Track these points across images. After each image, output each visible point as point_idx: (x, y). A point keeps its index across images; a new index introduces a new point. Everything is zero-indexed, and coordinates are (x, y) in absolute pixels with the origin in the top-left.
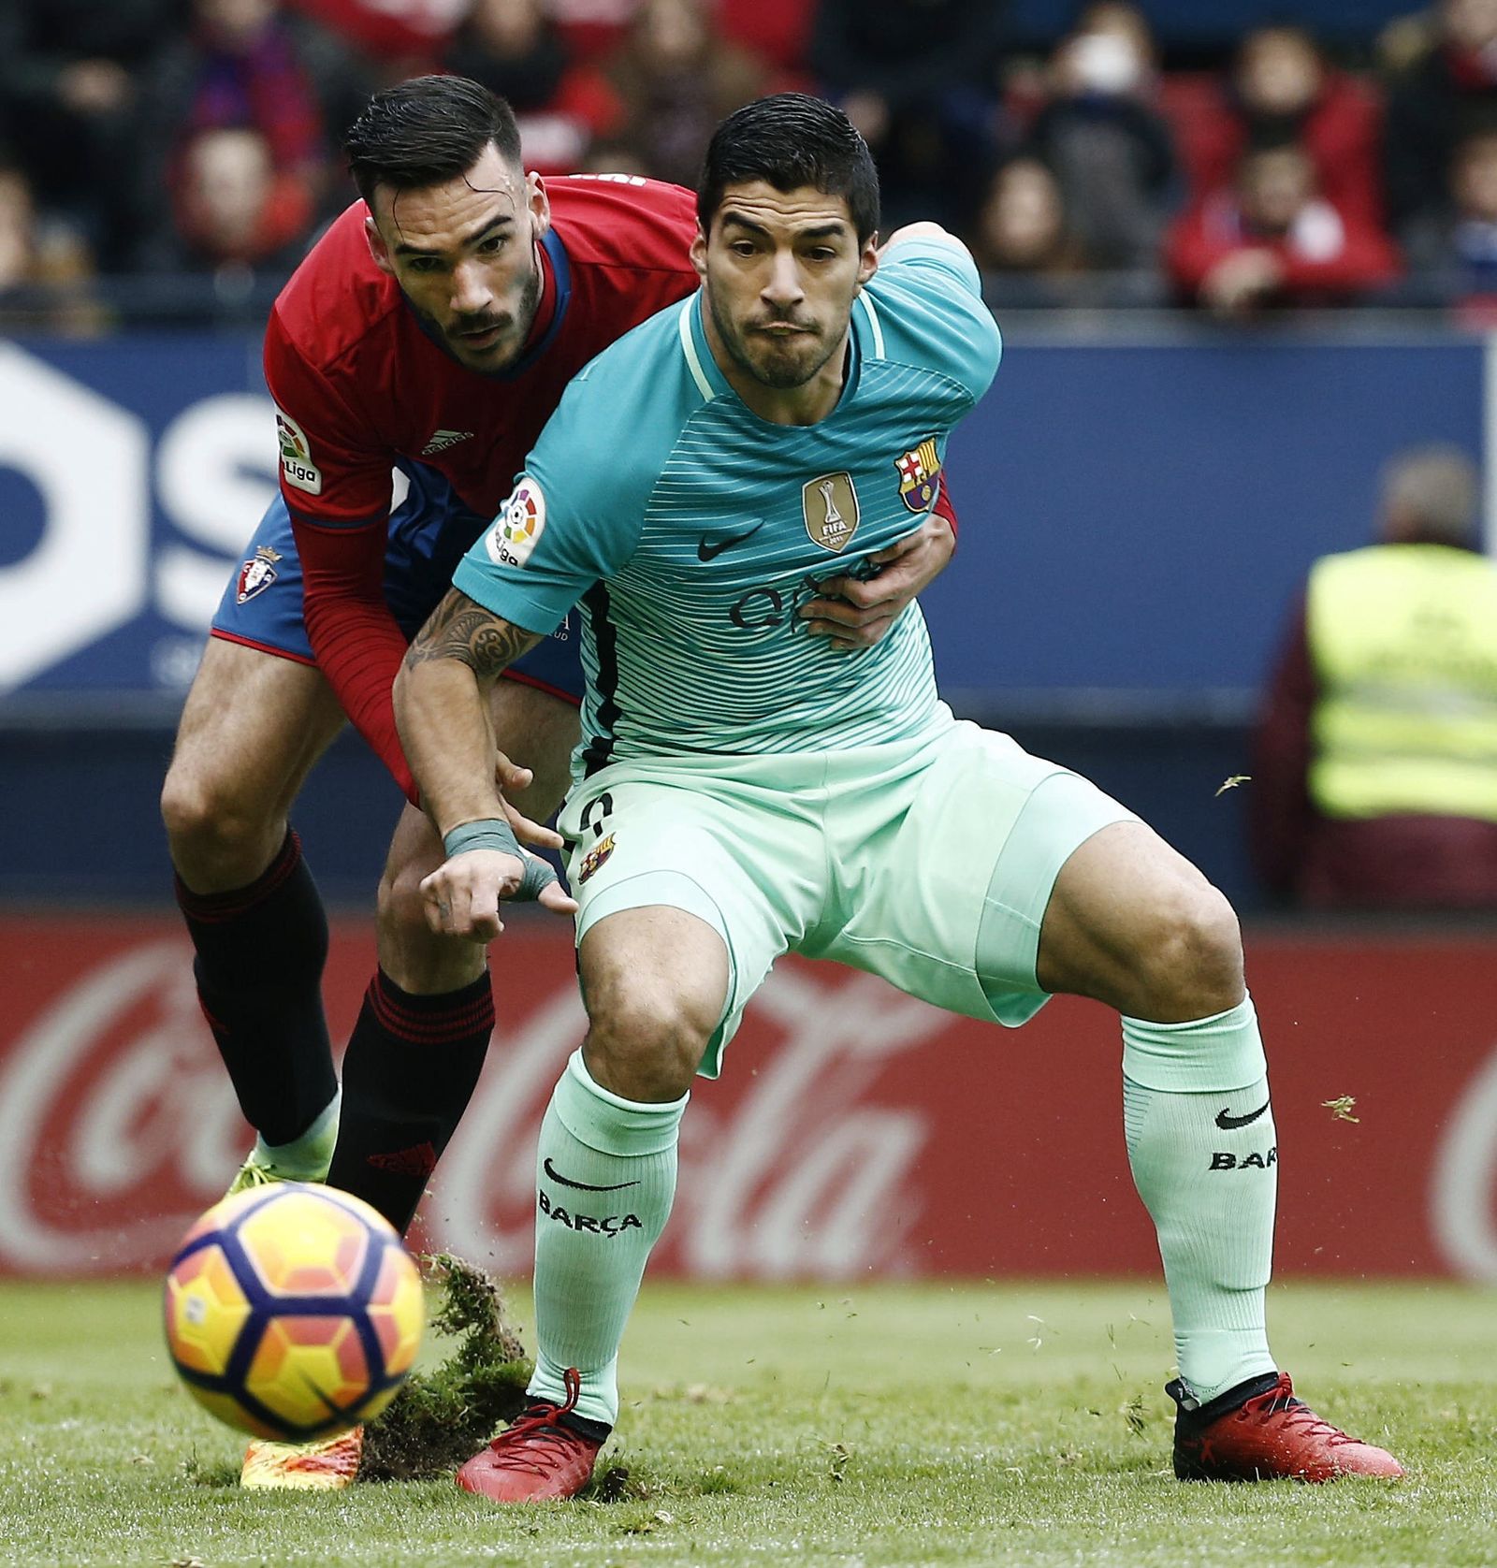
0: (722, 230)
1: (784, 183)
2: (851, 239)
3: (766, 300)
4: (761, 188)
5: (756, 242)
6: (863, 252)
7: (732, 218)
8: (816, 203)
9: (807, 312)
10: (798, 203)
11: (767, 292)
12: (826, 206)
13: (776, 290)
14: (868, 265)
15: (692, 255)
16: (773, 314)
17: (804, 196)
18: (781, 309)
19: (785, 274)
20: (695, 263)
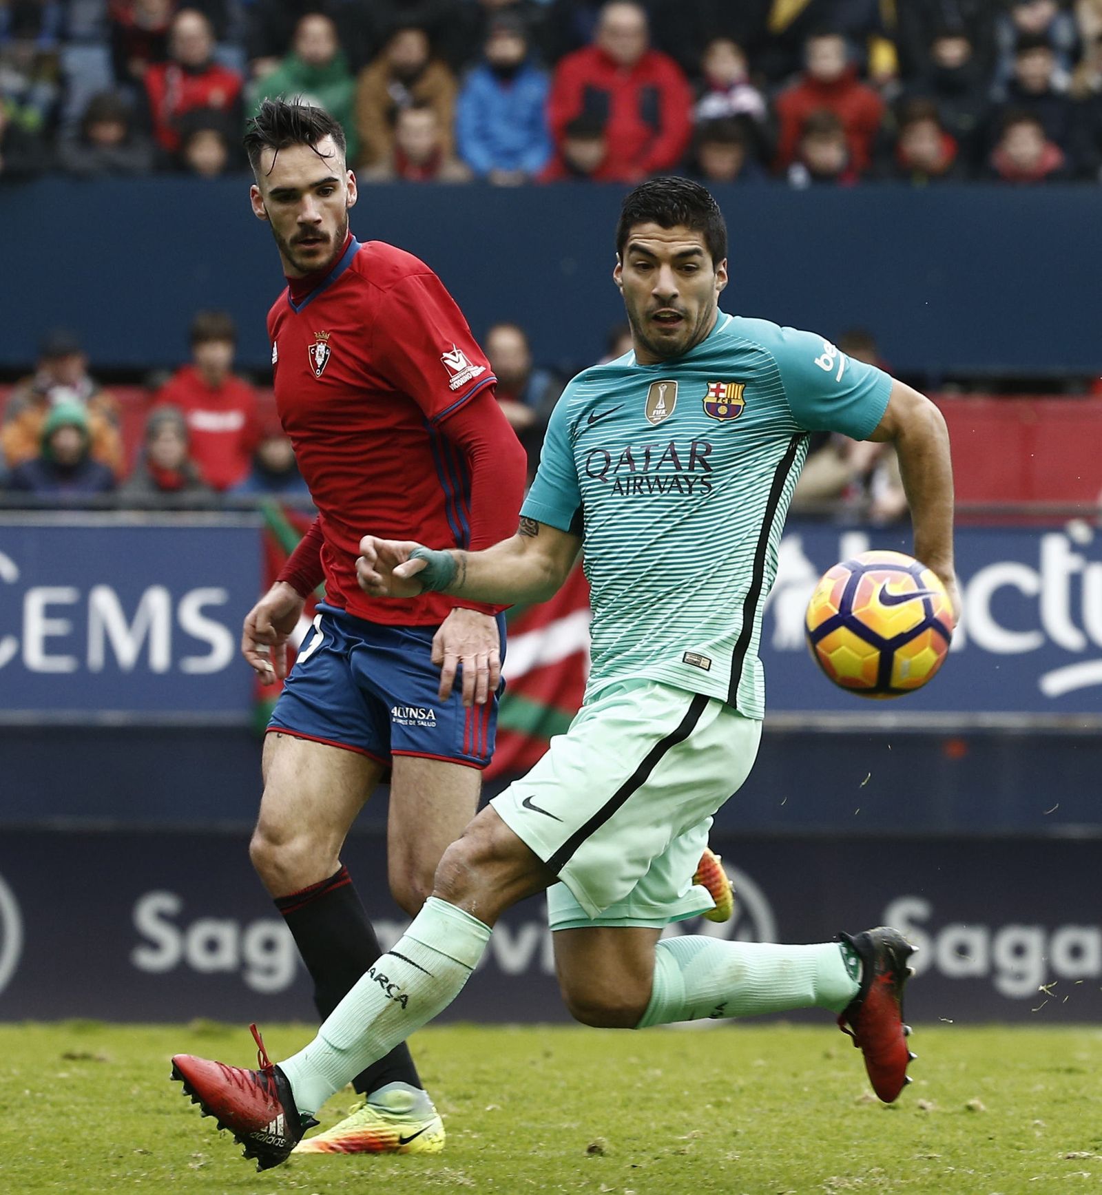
0: (629, 256)
1: (665, 223)
2: (708, 260)
3: (656, 296)
4: (651, 227)
5: (649, 263)
6: (717, 271)
7: (635, 248)
8: (685, 235)
9: (680, 302)
10: (674, 235)
11: (655, 291)
12: (692, 237)
13: (661, 289)
14: (721, 279)
15: (615, 276)
16: (659, 304)
17: (678, 231)
18: (665, 300)
19: (667, 280)
20: (616, 280)
